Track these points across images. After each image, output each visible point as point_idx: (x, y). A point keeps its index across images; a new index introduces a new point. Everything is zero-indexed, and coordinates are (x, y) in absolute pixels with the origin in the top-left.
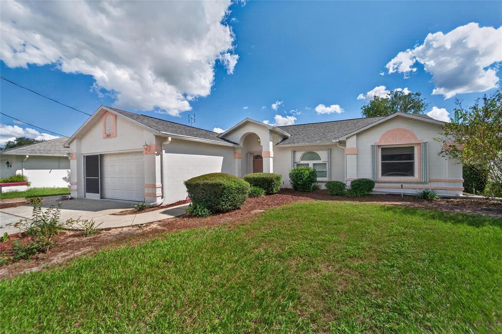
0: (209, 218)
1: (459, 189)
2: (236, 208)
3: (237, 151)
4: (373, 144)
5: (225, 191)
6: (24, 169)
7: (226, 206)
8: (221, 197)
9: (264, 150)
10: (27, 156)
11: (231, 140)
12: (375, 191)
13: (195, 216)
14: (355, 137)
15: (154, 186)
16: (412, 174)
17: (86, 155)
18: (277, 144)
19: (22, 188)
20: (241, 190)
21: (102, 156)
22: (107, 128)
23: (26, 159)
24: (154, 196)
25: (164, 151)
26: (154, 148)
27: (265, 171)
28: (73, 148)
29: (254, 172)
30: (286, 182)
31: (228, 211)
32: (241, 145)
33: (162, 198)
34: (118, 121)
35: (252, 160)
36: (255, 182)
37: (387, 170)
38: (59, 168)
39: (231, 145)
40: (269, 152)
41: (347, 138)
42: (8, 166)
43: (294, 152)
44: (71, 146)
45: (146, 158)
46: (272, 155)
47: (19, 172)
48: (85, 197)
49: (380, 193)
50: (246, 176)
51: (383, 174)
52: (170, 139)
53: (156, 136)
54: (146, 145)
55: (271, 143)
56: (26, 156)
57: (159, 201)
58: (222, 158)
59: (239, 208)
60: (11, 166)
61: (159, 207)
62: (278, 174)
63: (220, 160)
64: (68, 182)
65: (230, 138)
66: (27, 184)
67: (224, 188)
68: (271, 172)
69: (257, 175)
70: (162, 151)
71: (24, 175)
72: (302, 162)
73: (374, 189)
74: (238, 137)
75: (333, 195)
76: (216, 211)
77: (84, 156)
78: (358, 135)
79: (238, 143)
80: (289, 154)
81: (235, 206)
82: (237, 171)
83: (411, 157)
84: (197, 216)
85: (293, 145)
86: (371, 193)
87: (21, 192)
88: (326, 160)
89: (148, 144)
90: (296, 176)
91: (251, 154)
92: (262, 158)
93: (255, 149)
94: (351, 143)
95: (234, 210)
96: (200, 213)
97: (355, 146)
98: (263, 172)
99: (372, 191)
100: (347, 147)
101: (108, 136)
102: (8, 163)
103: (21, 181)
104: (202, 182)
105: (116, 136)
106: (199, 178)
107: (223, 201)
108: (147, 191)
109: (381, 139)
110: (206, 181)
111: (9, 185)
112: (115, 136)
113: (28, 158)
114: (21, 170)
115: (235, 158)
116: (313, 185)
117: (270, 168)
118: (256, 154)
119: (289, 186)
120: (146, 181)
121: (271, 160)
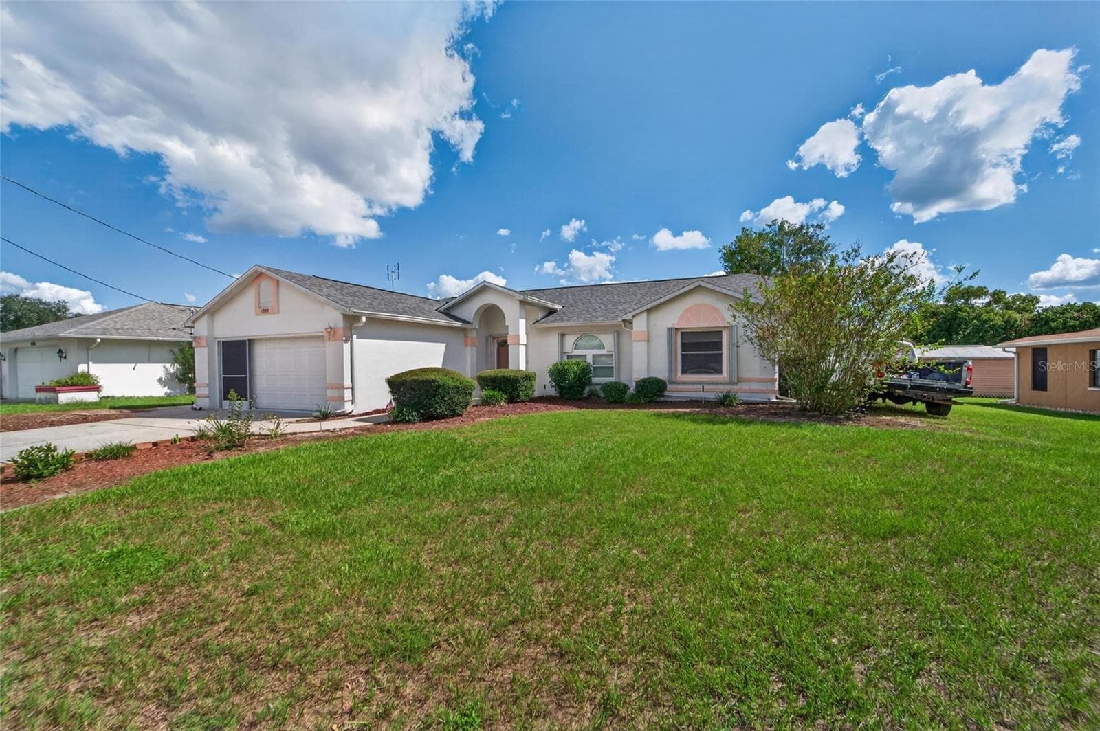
0: (419, 426)
1: (773, 391)
3: (469, 335)
4: (670, 326)
5: (440, 390)
6: (90, 363)
7: (443, 410)
8: (434, 397)
9: (511, 332)
10: (99, 340)
11: (459, 316)
12: (670, 397)
13: (401, 422)
14: (645, 314)
15: (342, 387)
16: (720, 371)
17: (222, 340)
18: (537, 321)
19: (91, 397)
20: (465, 391)
21: (251, 342)
22: (262, 300)
23: (95, 345)
24: (342, 400)
25: (355, 336)
26: (341, 332)
27: (512, 366)
28: (201, 328)
29: (498, 368)
30: (543, 384)
31: (444, 417)
32: (476, 324)
33: (352, 404)
34: (282, 289)
35: (496, 348)
36: (491, 383)
37: (689, 365)
38: (149, 362)
39: (459, 324)
40: (518, 336)
41: (634, 316)
42: (61, 357)
43: (563, 335)
44: (196, 325)
45: (330, 347)
46: (523, 339)
47: (82, 368)
48: (221, 407)
49: (676, 400)
50: (481, 373)
51: (683, 372)
52: (364, 319)
53: (344, 315)
54: (330, 328)
55: (522, 322)
56: (96, 339)
57: (348, 407)
58: (444, 345)
59: (459, 415)
60: (65, 357)
61: (348, 415)
62: (531, 370)
63: (441, 347)
64: (164, 386)
65: (458, 313)
66: (98, 389)
67: (439, 386)
68: (523, 367)
69: (496, 372)
70: (352, 337)
71: (91, 372)
72: (576, 352)
73: (666, 393)
74: (470, 311)
75: (610, 403)
76: (429, 417)
77: (219, 342)
78: (649, 311)
79: (471, 320)
80: (554, 339)
81: (454, 411)
82: (469, 367)
83: (718, 346)
84: (403, 421)
85: (562, 324)
86: (662, 399)
87: (90, 403)
88: (613, 350)
89: (332, 326)
90: (558, 374)
91: (494, 338)
92: (508, 346)
93: (500, 331)
94: (640, 324)
95: (453, 416)
96: (407, 418)
97: (645, 329)
98: (508, 368)
99: (664, 396)
100: (634, 329)
101: (266, 311)
102: (60, 351)
103: (88, 383)
104: (409, 378)
105: (278, 313)
106: (406, 373)
107: (437, 403)
108: (330, 393)
109: (681, 318)
110: (415, 377)
111: (70, 391)
112: (276, 311)
113: (100, 343)
114: (86, 365)
115: (466, 346)
116: (587, 389)
117: (520, 361)
118: (501, 339)
119: (552, 392)
120: (330, 379)
121: (522, 349)
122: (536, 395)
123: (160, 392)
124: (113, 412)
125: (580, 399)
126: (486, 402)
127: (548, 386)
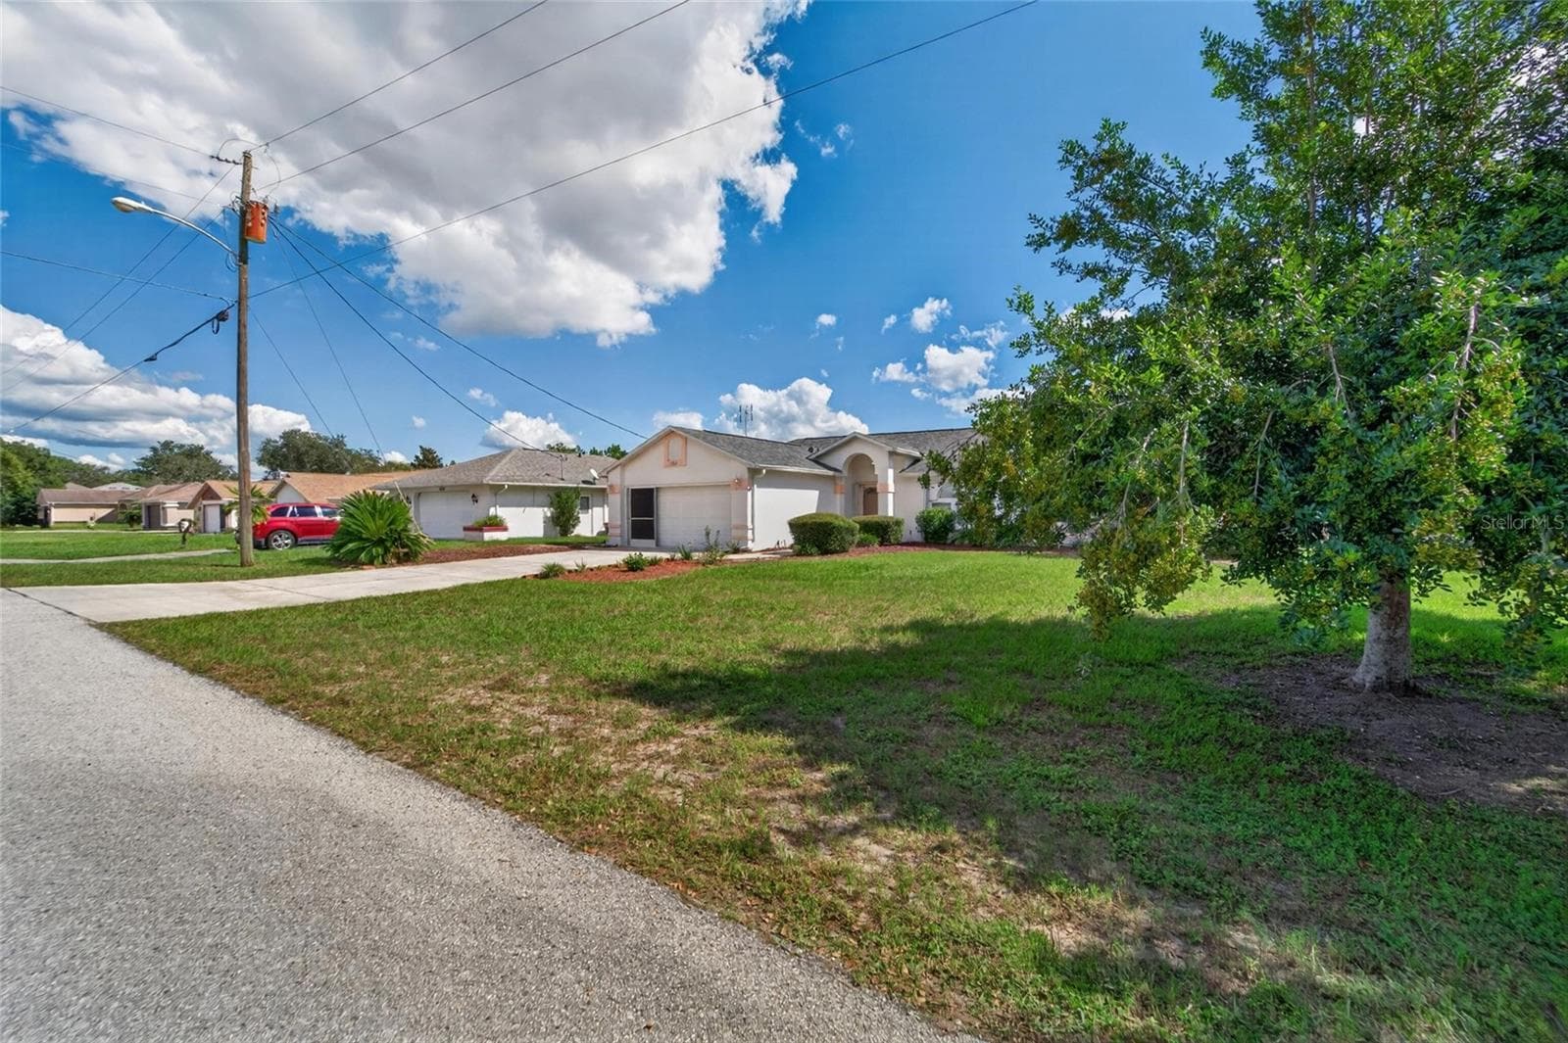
0: (817, 558)
2: (844, 550)
3: (839, 483)
5: (833, 531)
6: (499, 507)
7: (835, 547)
8: (829, 536)
9: (880, 481)
10: (506, 487)
11: (830, 465)
13: (804, 555)
15: (745, 529)
17: (632, 488)
18: (903, 471)
20: (850, 531)
21: (660, 491)
22: (670, 455)
23: (503, 491)
24: (744, 538)
25: (756, 486)
26: (745, 483)
27: (881, 513)
28: (615, 478)
30: (911, 529)
31: (836, 552)
32: (845, 473)
33: (753, 542)
34: (690, 445)
35: (862, 494)
36: (866, 527)
38: (533, 505)
39: (831, 473)
40: (887, 485)
42: (473, 501)
46: (891, 488)
47: (492, 511)
48: (629, 545)
52: (764, 472)
53: (749, 468)
54: (737, 479)
55: (891, 472)
56: (503, 486)
57: (749, 544)
58: (817, 493)
59: (848, 551)
60: (478, 502)
61: (749, 551)
62: (900, 516)
63: (815, 494)
65: (827, 461)
66: (508, 529)
67: (834, 527)
68: (891, 513)
69: (870, 518)
70: (754, 487)
71: (499, 515)
72: (940, 501)
74: (840, 461)
76: (825, 552)
77: (629, 489)
79: (841, 470)
80: (919, 489)
81: (843, 548)
82: (838, 508)
84: (807, 554)
89: (739, 477)
90: (924, 521)
91: (860, 485)
92: (876, 493)
93: (865, 478)
96: (809, 552)
98: (877, 514)
102: (474, 496)
103: (497, 524)
105: (686, 465)
106: (804, 517)
107: (832, 542)
108: (735, 533)
110: (814, 520)
111: (488, 531)
112: (684, 464)
113: (507, 489)
114: (494, 509)
115: (835, 493)
116: (950, 535)
117: (889, 508)
118: (867, 487)
119: (918, 537)
120: (735, 522)
121: (890, 497)
122: (903, 540)
123: (539, 533)
124: (549, 546)
125: (945, 544)
126: (862, 544)
127: (915, 532)
